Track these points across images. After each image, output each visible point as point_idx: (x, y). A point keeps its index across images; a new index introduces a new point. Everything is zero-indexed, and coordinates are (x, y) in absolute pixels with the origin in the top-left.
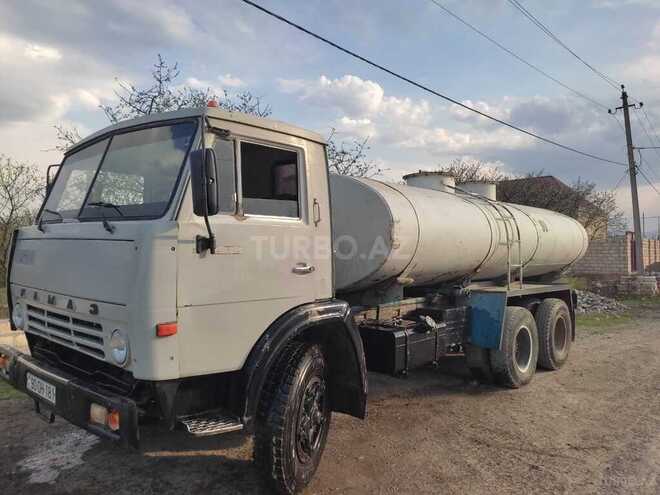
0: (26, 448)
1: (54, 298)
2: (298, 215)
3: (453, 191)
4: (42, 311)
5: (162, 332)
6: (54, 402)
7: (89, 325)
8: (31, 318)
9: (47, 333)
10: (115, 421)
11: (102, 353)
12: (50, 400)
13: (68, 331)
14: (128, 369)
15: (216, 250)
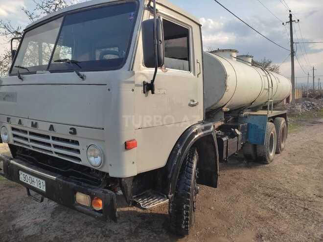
0: (14, 212)
1: (36, 123)
2: (190, 70)
3: (236, 59)
4: (25, 132)
6: (44, 190)
7: (67, 141)
8: (15, 136)
9: (30, 146)
10: (100, 205)
11: (79, 160)
12: (41, 189)
13: (49, 145)
14: (103, 170)
15: (155, 91)
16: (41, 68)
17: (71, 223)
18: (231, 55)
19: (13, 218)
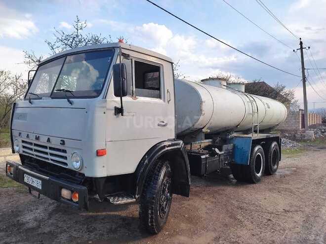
0: (20, 211)
1: (39, 137)
2: (160, 98)
3: (225, 87)
4: (31, 144)
5: (100, 153)
6: (40, 188)
8: (24, 147)
9: (34, 154)
10: (76, 196)
11: (66, 164)
12: (38, 187)
13: (46, 153)
14: (82, 172)
15: (124, 114)
16: (44, 95)
17: (65, 221)
18: (220, 83)
19: (18, 216)
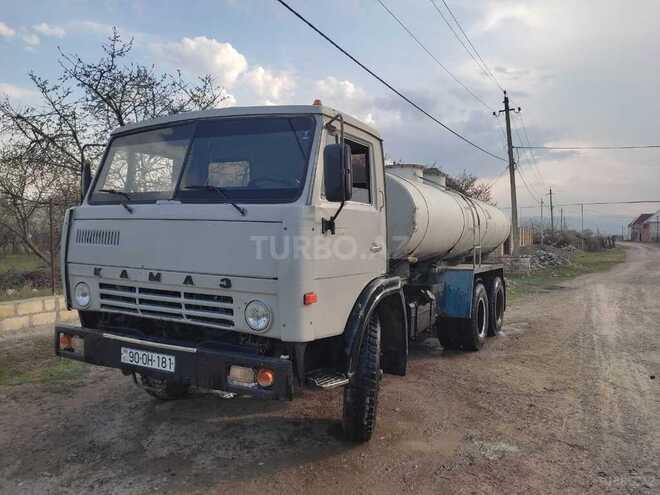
1: (159, 274)
2: (370, 202)
5: (307, 300)
6: (173, 370)
9: (138, 309)
10: (269, 379)
11: (231, 323)
12: (167, 369)
13: (178, 306)
14: (270, 334)
15: (336, 231)
18: (415, 174)
19: (83, 434)
